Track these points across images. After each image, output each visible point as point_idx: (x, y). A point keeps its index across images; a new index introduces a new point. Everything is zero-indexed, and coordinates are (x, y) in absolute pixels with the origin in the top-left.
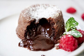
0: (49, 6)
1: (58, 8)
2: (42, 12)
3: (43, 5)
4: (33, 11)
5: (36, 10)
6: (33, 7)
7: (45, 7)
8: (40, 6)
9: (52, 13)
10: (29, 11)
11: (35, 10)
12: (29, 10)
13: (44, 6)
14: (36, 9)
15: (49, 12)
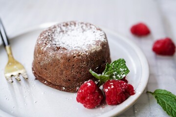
0: (91, 28)
1: (101, 35)
2: (76, 36)
3: (82, 23)
4: (61, 33)
5: (67, 31)
6: (64, 26)
7: (83, 29)
8: (77, 25)
9: (89, 41)
10: (53, 33)
11: (65, 32)
12: (55, 31)
13: (82, 27)
14: (68, 29)
15: (85, 40)
